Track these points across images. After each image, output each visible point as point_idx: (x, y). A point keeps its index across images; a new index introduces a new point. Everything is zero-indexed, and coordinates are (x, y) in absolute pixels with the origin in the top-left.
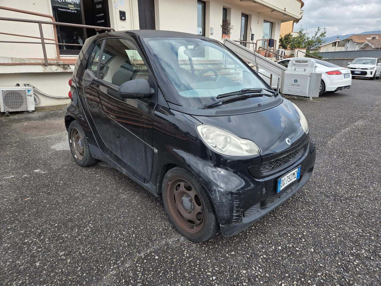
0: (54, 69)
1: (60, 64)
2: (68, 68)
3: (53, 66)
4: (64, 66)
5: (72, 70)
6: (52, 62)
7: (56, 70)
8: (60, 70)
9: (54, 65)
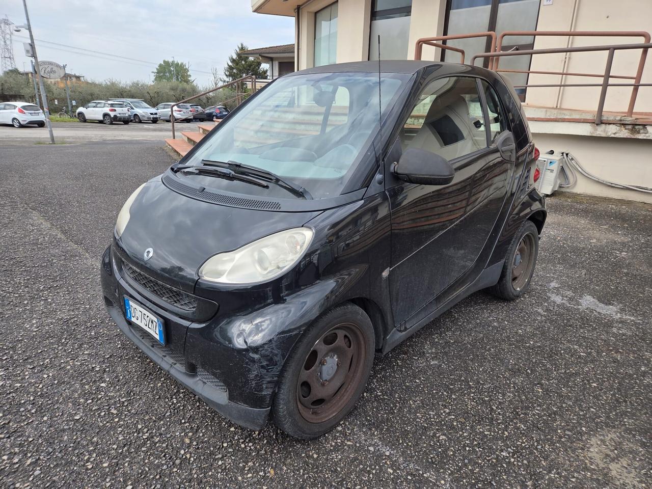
0: (612, 131)
1: (627, 123)
2: (641, 131)
3: (611, 126)
4: (633, 128)
5: (649, 136)
6: (611, 118)
7: (615, 134)
8: (624, 133)
9: (614, 124)
